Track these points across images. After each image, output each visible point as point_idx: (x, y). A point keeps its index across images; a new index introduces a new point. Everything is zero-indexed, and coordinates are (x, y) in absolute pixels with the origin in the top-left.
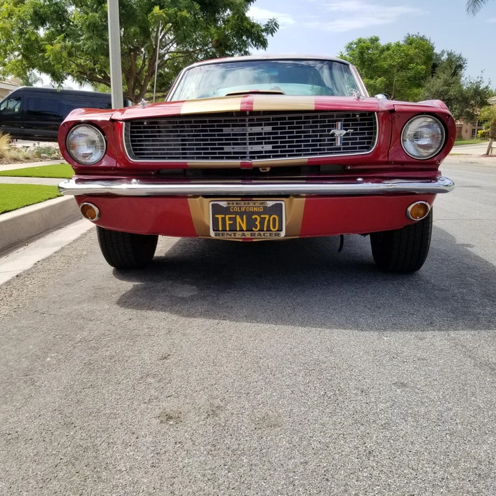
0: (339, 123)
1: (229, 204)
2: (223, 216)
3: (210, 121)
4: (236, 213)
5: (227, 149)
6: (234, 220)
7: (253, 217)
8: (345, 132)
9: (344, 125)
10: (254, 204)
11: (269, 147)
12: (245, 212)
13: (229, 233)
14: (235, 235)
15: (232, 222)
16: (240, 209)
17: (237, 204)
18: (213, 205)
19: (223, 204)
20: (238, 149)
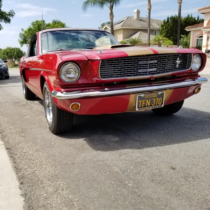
0: (178, 58)
1: (144, 95)
3: (134, 59)
4: (147, 99)
5: (140, 71)
6: (145, 102)
7: (153, 100)
8: (180, 62)
9: (180, 59)
10: (154, 94)
11: (155, 69)
12: (150, 98)
13: (144, 108)
14: (146, 109)
17: (148, 95)
19: (142, 95)
20: (144, 70)
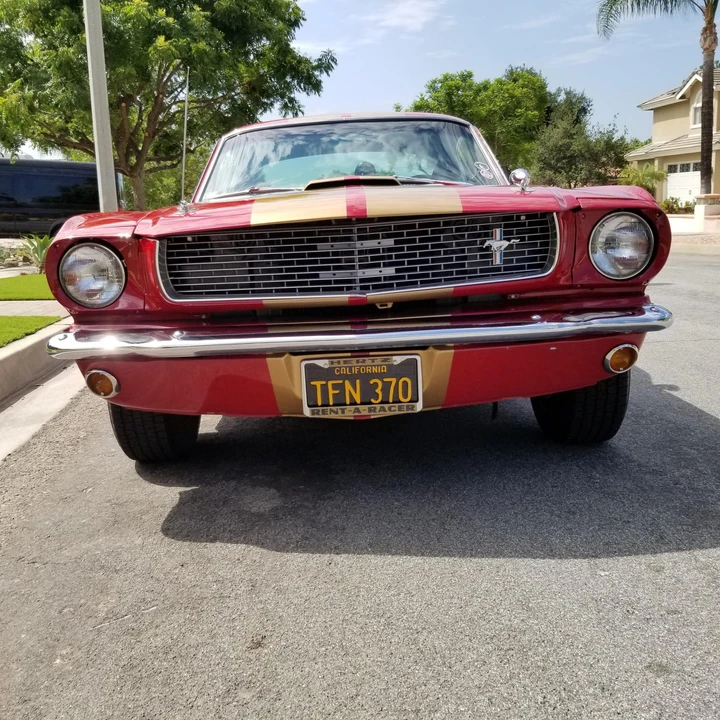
0: (498, 230)
1: (332, 363)
2: (324, 383)
3: (296, 234)
4: (344, 377)
5: (324, 275)
6: (341, 387)
7: (372, 382)
8: (506, 243)
9: (505, 233)
10: (373, 361)
11: (390, 271)
12: (359, 375)
13: (334, 408)
14: (343, 412)
15: (337, 392)
16: (351, 371)
17: (345, 362)
18: (306, 366)
19: (323, 363)
20: (342, 275)
